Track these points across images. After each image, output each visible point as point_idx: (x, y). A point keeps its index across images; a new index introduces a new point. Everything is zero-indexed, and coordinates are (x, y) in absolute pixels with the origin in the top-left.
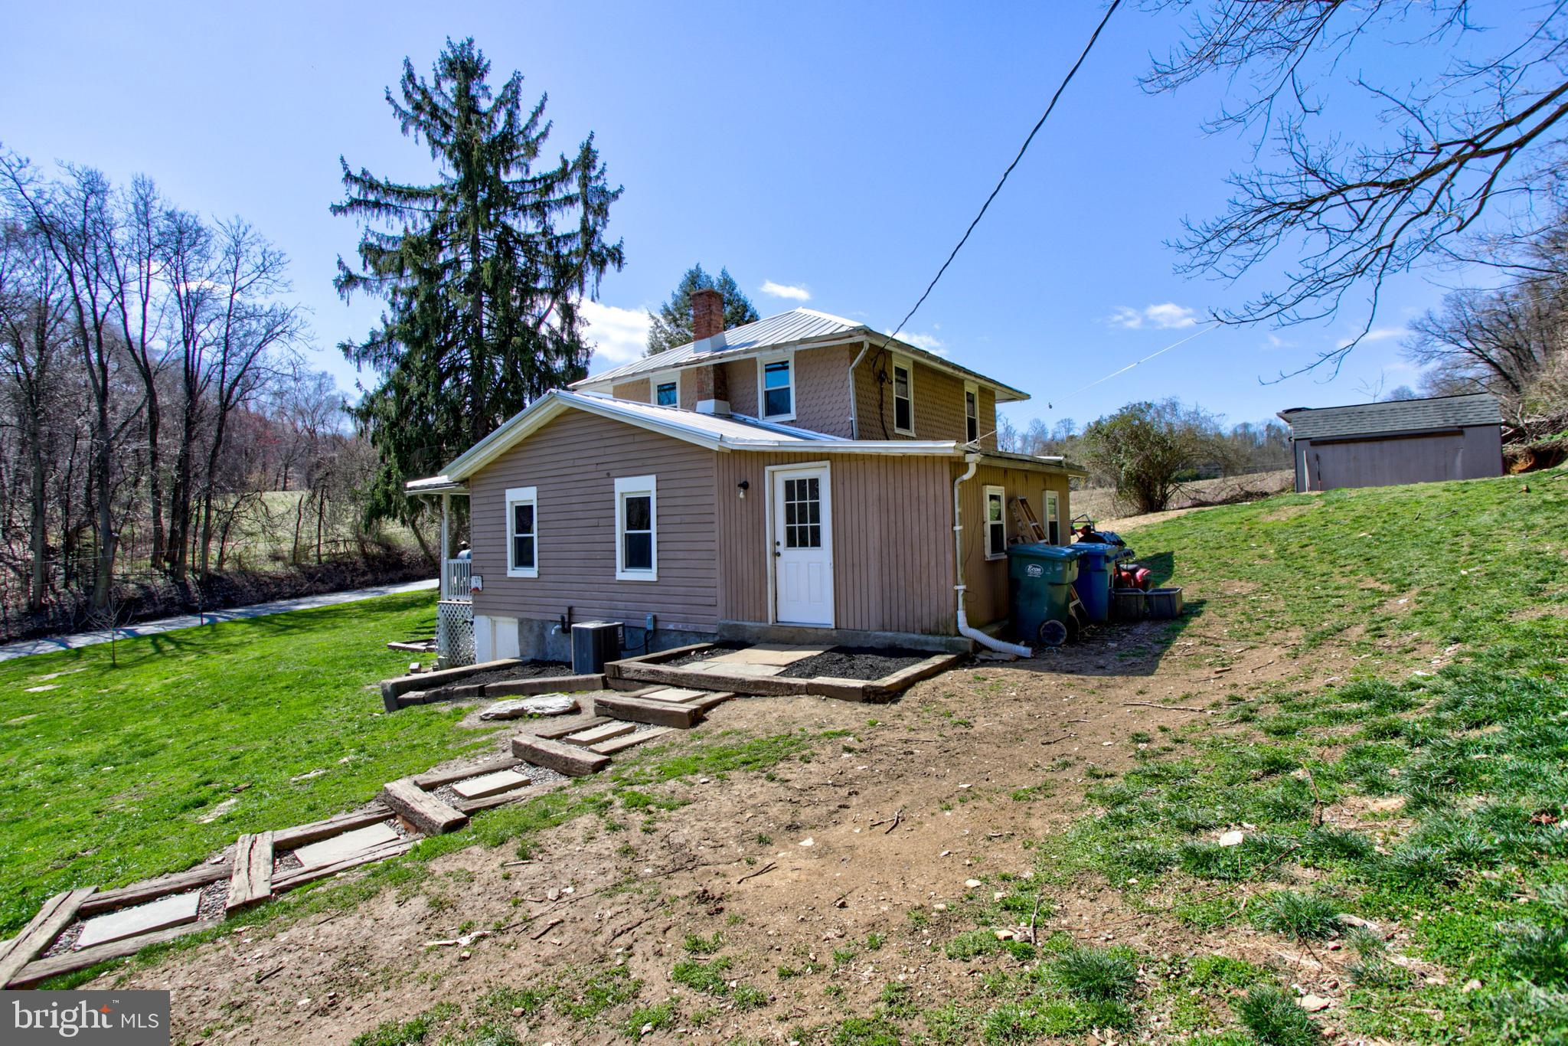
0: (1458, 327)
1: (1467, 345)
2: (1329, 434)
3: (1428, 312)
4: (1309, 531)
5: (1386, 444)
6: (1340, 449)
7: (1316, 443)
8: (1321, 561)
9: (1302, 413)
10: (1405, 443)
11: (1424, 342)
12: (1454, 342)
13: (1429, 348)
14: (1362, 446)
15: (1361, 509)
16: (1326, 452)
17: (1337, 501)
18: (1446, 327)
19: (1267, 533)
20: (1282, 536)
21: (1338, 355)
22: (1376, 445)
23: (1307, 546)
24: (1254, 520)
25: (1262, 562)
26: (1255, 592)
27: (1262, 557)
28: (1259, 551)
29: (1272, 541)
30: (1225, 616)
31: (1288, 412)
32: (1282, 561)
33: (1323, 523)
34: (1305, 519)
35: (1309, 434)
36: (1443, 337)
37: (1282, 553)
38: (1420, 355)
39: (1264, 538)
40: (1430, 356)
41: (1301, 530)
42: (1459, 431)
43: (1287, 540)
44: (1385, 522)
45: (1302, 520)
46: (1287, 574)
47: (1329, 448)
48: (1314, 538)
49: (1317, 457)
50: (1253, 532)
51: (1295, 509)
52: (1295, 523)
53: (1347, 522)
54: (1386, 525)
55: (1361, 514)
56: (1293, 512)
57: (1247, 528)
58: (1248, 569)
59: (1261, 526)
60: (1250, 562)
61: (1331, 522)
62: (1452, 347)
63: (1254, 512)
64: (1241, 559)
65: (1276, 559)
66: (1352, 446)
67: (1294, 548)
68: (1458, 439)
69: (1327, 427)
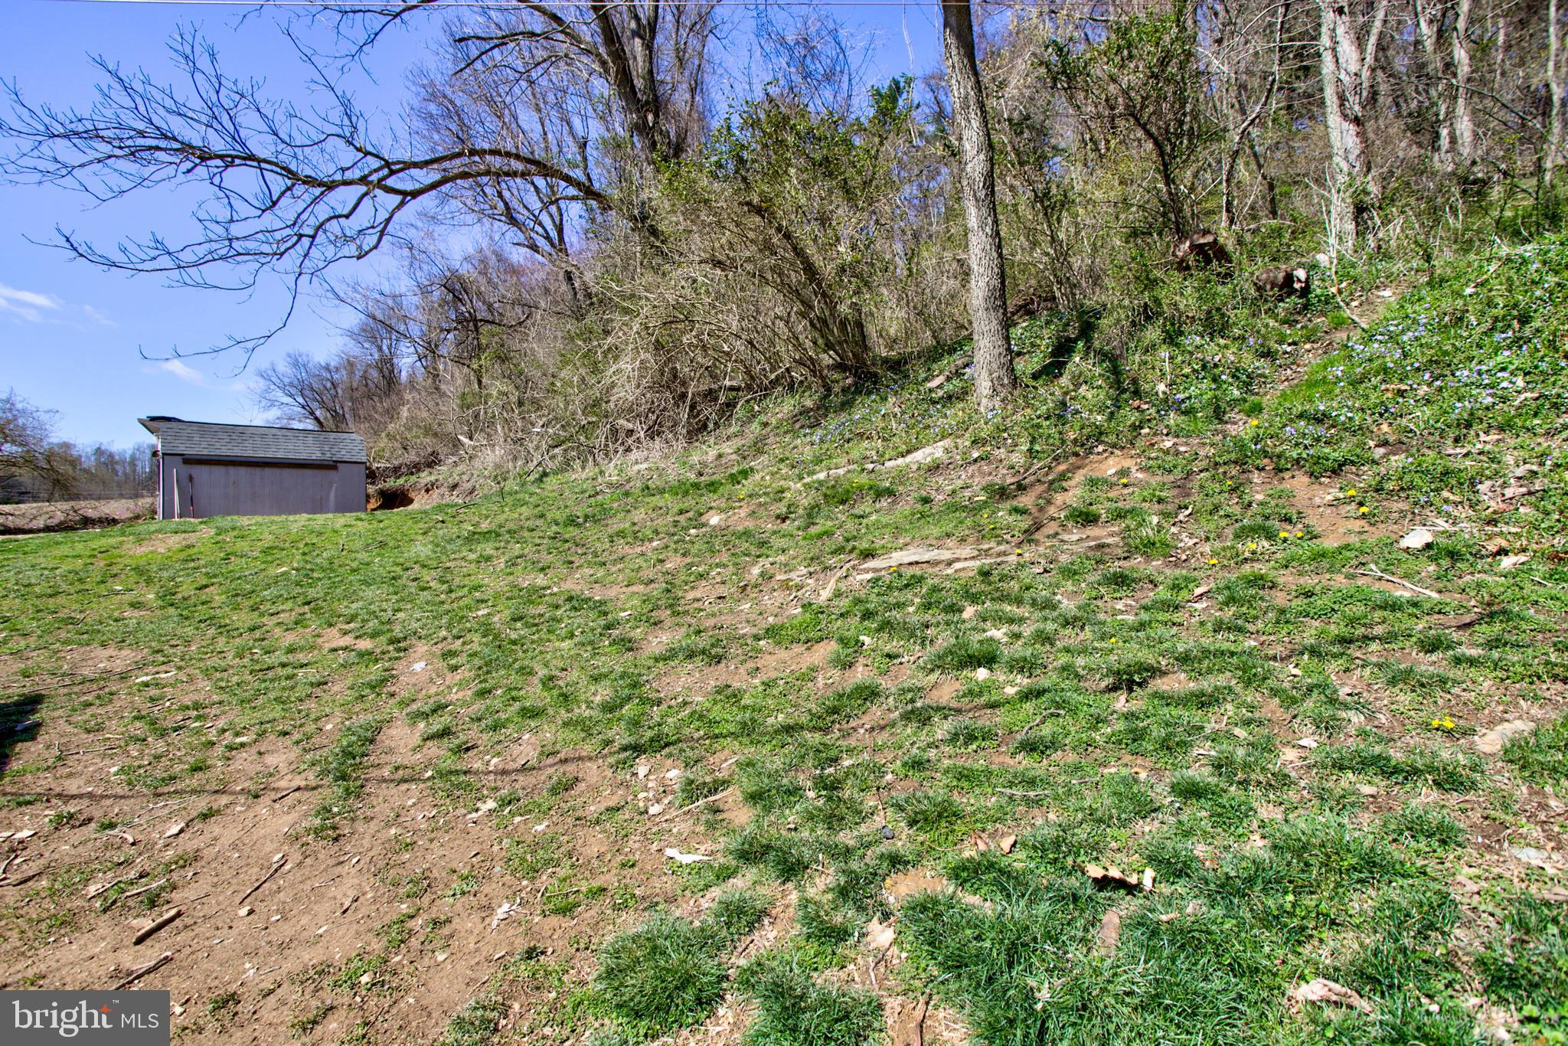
0: (296, 382)
1: (301, 400)
2: (205, 452)
3: (273, 364)
4: (205, 566)
5: (268, 471)
6: (218, 471)
7: (189, 461)
8: (236, 608)
9: (173, 424)
10: (287, 472)
11: (267, 390)
12: (291, 396)
13: (271, 396)
14: (243, 471)
15: (268, 540)
16: (201, 472)
17: (234, 529)
18: (286, 381)
19: (139, 570)
20: (165, 574)
21: (250, 345)
22: (258, 471)
23: (206, 586)
24: (116, 552)
25: (136, 613)
26: (141, 666)
27: (135, 605)
28: (128, 597)
29: (149, 581)
30: (99, 728)
31: (153, 419)
32: (172, 611)
33: (222, 555)
34: (195, 550)
35: (182, 449)
36: (283, 389)
37: (168, 598)
38: (264, 402)
39: (134, 577)
40: (272, 403)
41: (192, 564)
42: (332, 466)
43: (173, 579)
44: (304, 554)
45: (191, 551)
46: (189, 631)
47: (205, 469)
48: (215, 576)
49: (191, 478)
50: (115, 570)
51: (177, 538)
52: (183, 555)
53: (256, 554)
54: (307, 558)
55: (271, 544)
56: (175, 541)
57: (102, 563)
58: (113, 626)
59: (128, 561)
60: (116, 614)
61: (235, 554)
62: (289, 400)
63: (112, 541)
64: (97, 610)
65: (162, 608)
66: (232, 470)
67: (187, 589)
68: (332, 473)
69: (204, 445)
